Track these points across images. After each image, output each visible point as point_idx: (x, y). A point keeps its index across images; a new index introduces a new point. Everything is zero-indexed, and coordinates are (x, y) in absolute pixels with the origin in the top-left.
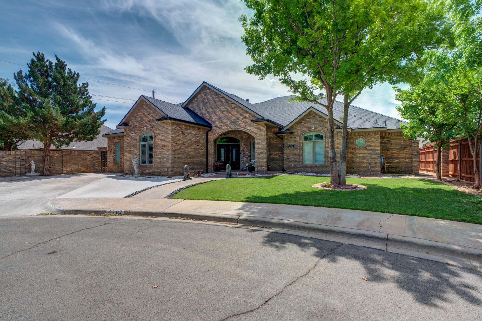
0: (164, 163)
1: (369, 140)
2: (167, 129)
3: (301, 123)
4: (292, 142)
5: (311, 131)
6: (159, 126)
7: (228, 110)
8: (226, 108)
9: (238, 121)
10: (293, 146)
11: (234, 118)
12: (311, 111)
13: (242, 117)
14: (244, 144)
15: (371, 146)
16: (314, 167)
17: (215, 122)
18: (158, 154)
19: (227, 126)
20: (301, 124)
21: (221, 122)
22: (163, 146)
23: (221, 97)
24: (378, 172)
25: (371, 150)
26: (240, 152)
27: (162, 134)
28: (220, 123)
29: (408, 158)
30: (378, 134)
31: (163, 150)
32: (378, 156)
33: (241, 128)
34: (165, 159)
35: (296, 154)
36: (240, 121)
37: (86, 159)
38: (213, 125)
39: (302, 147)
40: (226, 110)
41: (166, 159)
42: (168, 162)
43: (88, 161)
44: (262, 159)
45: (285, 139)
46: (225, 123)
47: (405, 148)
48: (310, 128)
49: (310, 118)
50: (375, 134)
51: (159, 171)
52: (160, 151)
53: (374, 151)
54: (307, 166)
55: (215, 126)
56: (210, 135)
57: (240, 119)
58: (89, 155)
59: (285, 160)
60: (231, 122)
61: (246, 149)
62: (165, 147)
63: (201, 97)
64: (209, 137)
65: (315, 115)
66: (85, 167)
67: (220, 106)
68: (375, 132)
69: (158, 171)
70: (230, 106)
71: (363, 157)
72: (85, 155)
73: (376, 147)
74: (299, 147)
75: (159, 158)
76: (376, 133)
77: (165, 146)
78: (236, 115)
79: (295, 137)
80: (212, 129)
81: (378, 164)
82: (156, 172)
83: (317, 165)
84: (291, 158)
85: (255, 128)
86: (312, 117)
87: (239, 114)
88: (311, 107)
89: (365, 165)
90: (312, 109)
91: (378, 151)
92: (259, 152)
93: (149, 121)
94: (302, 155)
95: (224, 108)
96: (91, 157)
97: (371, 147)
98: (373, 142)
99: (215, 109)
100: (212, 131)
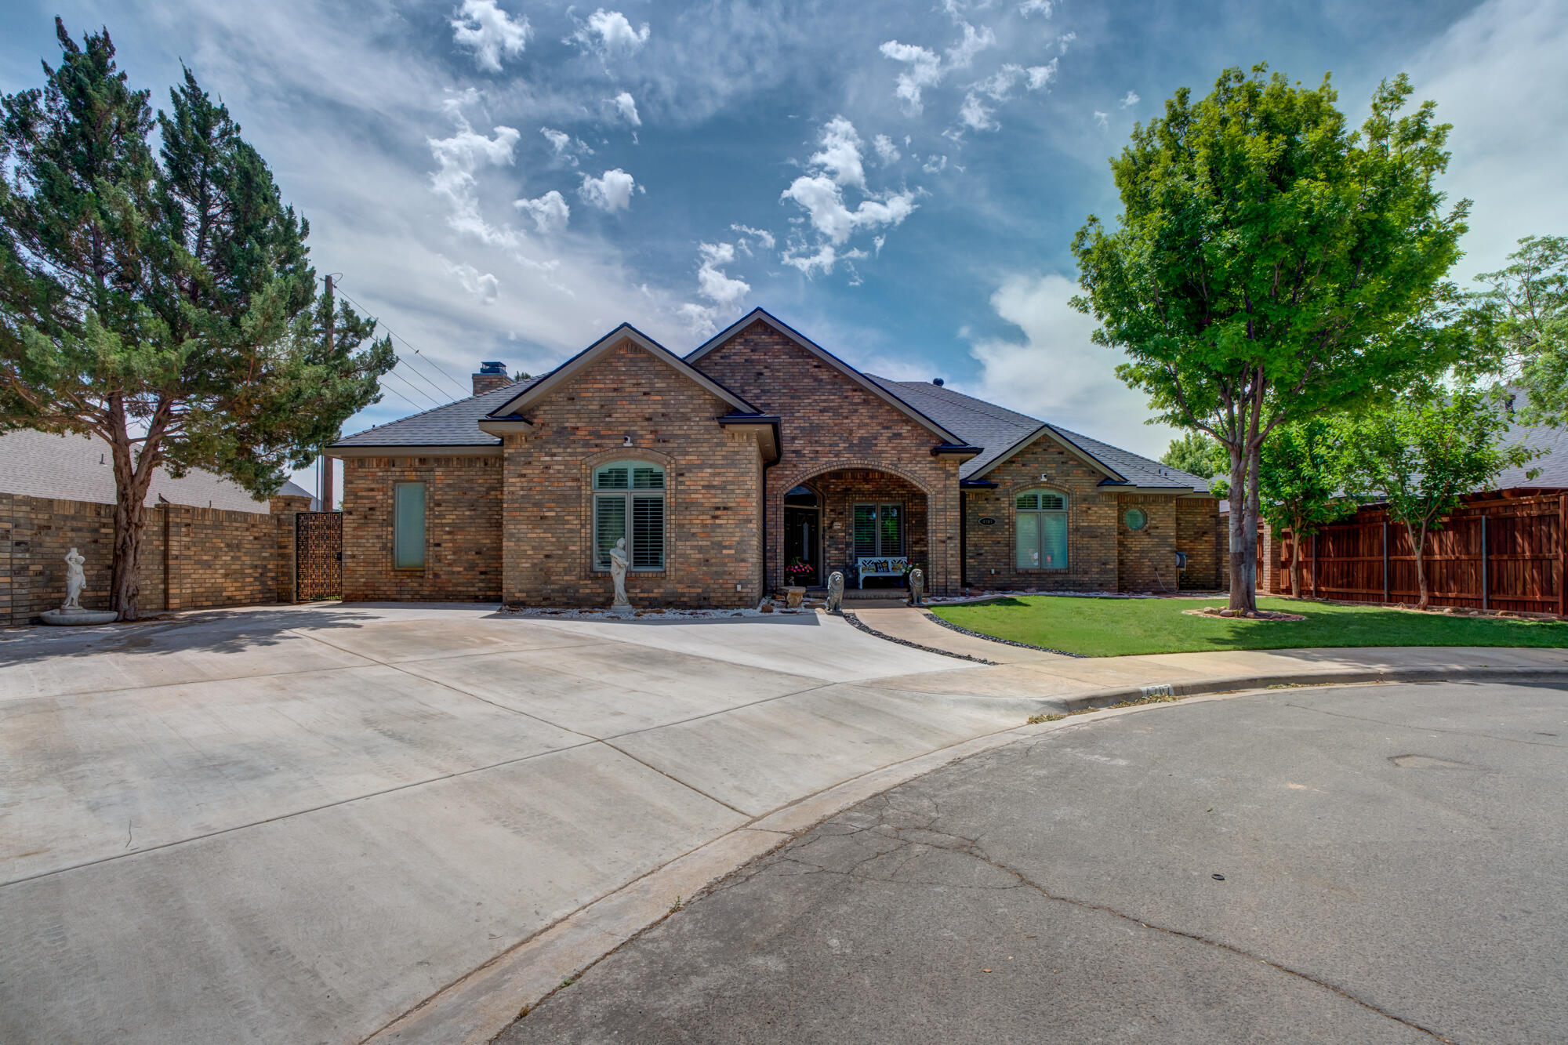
0: (725, 565)
1: (1154, 513)
2: (737, 453)
3: (1014, 462)
4: (989, 510)
5: (1037, 485)
6: (697, 441)
7: (841, 407)
8: (833, 401)
9: (876, 445)
10: (994, 521)
11: (862, 432)
12: (1045, 435)
13: (887, 433)
14: (831, 510)
15: (1157, 528)
16: (1045, 576)
17: (794, 439)
18: (694, 534)
19: (836, 456)
20: (1017, 465)
21: (816, 442)
22: (718, 508)
23: (816, 367)
24: (1171, 587)
26: (821, 532)
27: (711, 466)
28: (810, 442)
29: (1210, 556)
30: (1171, 502)
31: (718, 521)
32: (1172, 552)
33: (885, 465)
34: (725, 552)
35: (999, 542)
36: (882, 444)
37: (238, 546)
38: (786, 447)
39: (1013, 525)
40: (832, 408)
41: (733, 552)
42: (743, 560)
43: (246, 554)
44: (952, 556)
45: (971, 502)
46: (831, 445)
47: (1205, 533)
48: (1034, 478)
49: (1038, 453)
50: (1166, 502)
51: (700, 590)
52: (704, 526)
53: (1164, 539)
54: (1027, 573)
55: (794, 452)
56: (774, 479)
57: (883, 440)
58: (247, 530)
59: (971, 558)
60: (852, 445)
61: (837, 526)
62: (729, 513)
63: (735, 354)
64: (769, 483)
65: (1052, 447)
67: (813, 391)
68: (1166, 496)
69: (692, 590)
70: (847, 397)
71: (1143, 552)
73: (1167, 531)
74: (1008, 524)
75: (700, 549)
76: (1168, 498)
77: (725, 508)
78: (867, 424)
79: (998, 499)
81: (1172, 569)
82: (683, 595)
83: (1051, 571)
84: (986, 552)
85: (931, 469)
86: (1042, 450)
87: (879, 424)
88: (1045, 425)
89: (1146, 571)
90: (1046, 431)
91: (1171, 540)
92: (941, 536)
93: (649, 419)
94: (1011, 545)
95: (825, 401)
96: (256, 538)
97: (1157, 531)
98: (1162, 519)
99: (792, 398)
100: (780, 465)
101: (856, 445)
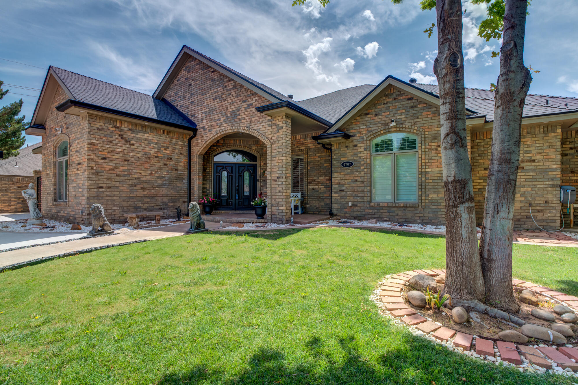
0: (79, 198)
1: (529, 146)
2: (83, 129)
3: (368, 114)
4: (348, 155)
5: (389, 131)
6: (74, 125)
7: (223, 94)
8: (219, 91)
9: (239, 115)
10: (352, 164)
11: (232, 108)
12: (390, 86)
13: (245, 105)
14: (264, 164)
15: (533, 161)
16: (394, 209)
17: (202, 120)
18: (73, 180)
19: (220, 126)
20: (368, 116)
21: (211, 119)
22: (78, 164)
23: (213, 72)
24: (552, 224)
25: (533, 170)
26: (258, 178)
27: (77, 139)
28: (209, 121)
30: (554, 130)
31: (78, 172)
32: (554, 186)
33: (242, 128)
34: (80, 190)
35: (356, 181)
36: (242, 114)
37: (6, 191)
38: (199, 126)
39: (370, 167)
40: (219, 96)
42: (84, 196)
43: (11, 193)
44: (280, 192)
45: (335, 150)
46: (218, 120)
48: (386, 124)
49: (387, 103)
50: (546, 132)
52: (75, 175)
53: (542, 173)
54: (379, 206)
55: (203, 128)
56: (195, 146)
57: (242, 109)
58: (12, 184)
59: (336, 193)
60: (227, 118)
62: (81, 166)
63: (182, 77)
64: (193, 148)
65: (399, 95)
66: (4, 203)
67: (211, 88)
68: (545, 126)
69: (73, 213)
70: (226, 87)
72: (5, 184)
73: (548, 163)
74: (363, 165)
75: (74, 189)
76: (549, 128)
77: (80, 164)
78: (235, 102)
79: (356, 146)
80: (197, 133)
81: (552, 205)
82: (71, 215)
83: (402, 205)
84: (347, 188)
85: (269, 126)
86: (391, 100)
87: (240, 100)
88: (389, 77)
89: (518, 206)
90: (391, 81)
91: (554, 173)
92: (274, 176)
93: (65, 117)
94: (369, 182)
95: (216, 92)
96: (19, 187)
97: (534, 164)
98: (540, 151)
99: (202, 95)
100: (197, 137)
101: (230, 117)
